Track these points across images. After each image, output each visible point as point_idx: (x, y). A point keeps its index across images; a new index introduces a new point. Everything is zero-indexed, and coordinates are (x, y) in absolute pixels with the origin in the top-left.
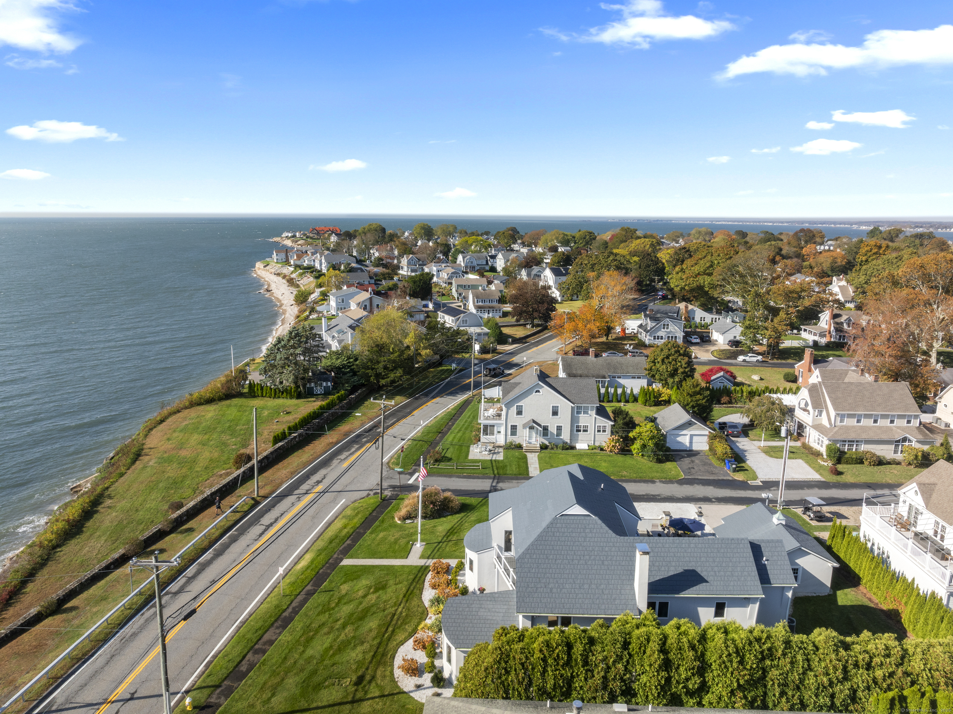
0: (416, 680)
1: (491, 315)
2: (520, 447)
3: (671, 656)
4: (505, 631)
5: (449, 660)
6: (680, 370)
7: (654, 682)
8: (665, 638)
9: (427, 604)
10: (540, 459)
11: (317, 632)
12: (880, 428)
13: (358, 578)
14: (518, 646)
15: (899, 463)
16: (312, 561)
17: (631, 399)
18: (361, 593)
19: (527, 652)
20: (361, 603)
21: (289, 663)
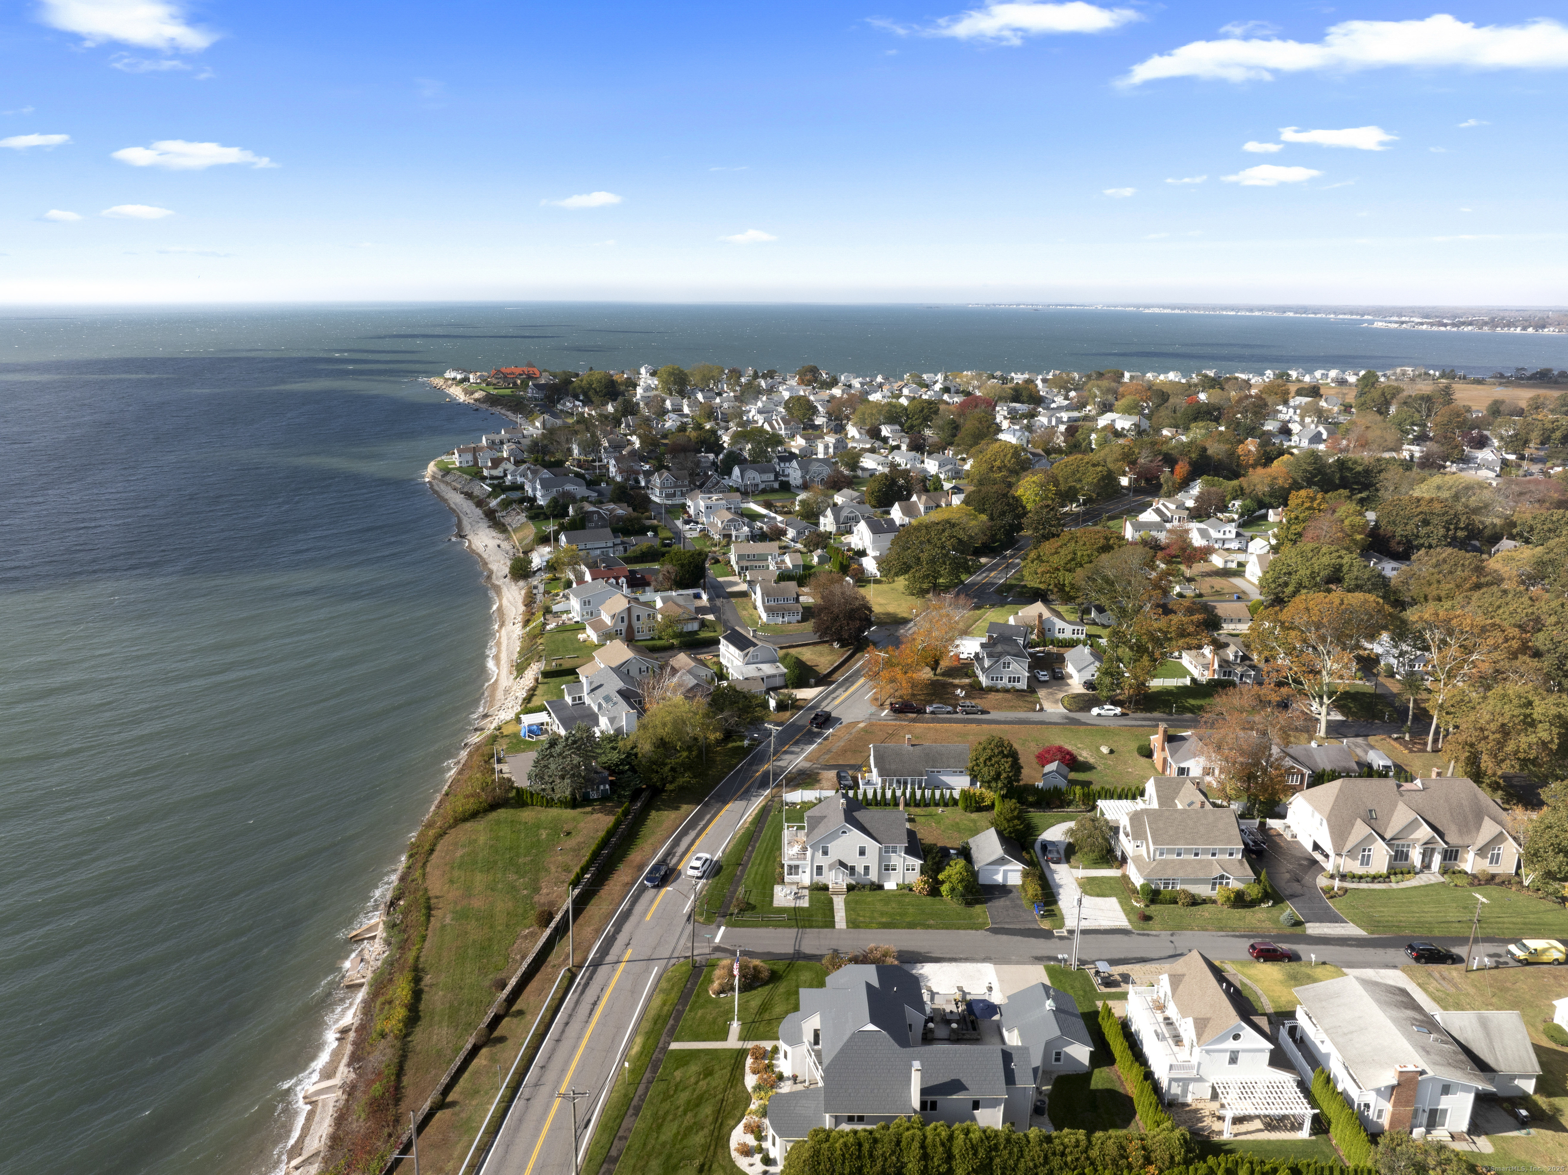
0: (748, 1160)
1: (786, 619)
2: (825, 888)
3: (929, 1151)
4: (816, 1132)
5: (774, 1144)
6: (1004, 775)
7: (916, 1168)
8: (925, 1137)
9: (750, 1090)
10: (847, 903)
11: (664, 1119)
12: (1200, 861)
13: (687, 1063)
14: (825, 1146)
15: (1214, 902)
16: (644, 1047)
17: (951, 803)
18: (693, 1080)
19: (832, 1149)
20: (694, 1090)
21: (649, 1148)
